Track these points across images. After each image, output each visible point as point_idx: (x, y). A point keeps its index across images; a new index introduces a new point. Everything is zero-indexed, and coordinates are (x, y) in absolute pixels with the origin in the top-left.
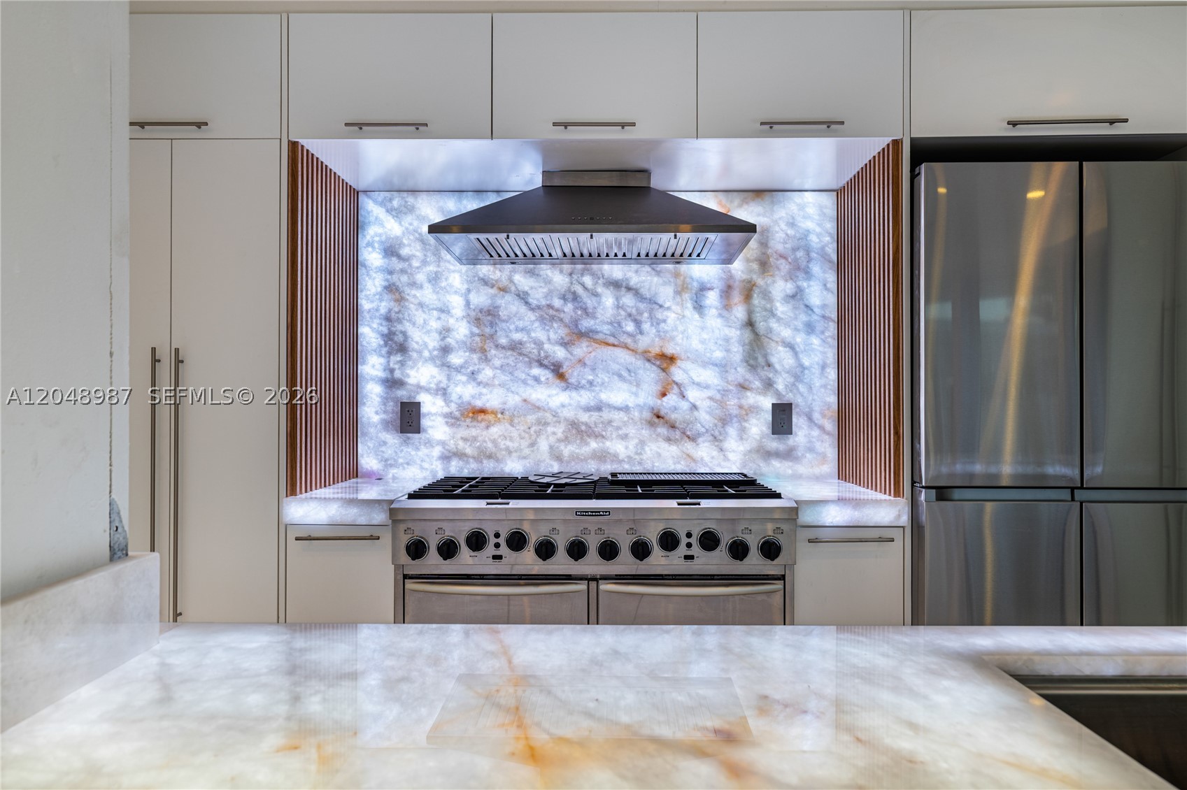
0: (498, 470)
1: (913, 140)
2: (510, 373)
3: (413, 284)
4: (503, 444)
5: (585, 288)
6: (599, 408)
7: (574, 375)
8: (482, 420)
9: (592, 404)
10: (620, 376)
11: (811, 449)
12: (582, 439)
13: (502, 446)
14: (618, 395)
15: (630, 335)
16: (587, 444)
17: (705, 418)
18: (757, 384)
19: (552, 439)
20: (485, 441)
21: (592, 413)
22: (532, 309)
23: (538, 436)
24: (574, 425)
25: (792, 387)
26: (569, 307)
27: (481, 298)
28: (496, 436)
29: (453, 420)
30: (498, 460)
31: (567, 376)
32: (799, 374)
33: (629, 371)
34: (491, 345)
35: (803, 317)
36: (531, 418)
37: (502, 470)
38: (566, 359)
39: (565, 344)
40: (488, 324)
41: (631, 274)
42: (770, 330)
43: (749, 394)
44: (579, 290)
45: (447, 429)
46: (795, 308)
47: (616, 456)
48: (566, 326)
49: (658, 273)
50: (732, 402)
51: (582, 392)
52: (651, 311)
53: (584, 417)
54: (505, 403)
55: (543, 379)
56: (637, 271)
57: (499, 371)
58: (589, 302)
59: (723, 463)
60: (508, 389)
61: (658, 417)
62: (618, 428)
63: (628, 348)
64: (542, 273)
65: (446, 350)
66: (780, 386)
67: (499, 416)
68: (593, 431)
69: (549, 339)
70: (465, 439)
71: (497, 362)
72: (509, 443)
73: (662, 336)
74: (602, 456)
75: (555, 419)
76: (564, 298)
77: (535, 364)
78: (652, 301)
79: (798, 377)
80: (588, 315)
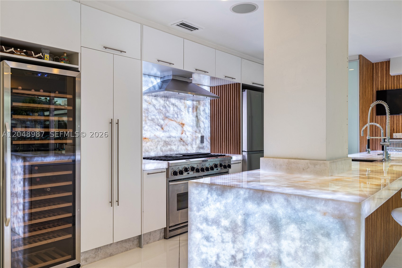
0: (149, 155)
1: (242, 83)
2: (152, 127)
5: (167, 105)
6: (170, 137)
7: (165, 128)
8: (145, 141)
10: (174, 129)
11: (206, 147)
12: (167, 145)
13: (150, 148)
14: (174, 134)
15: (176, 118)
16: (168, 147)
17: (189, 140)
18: (198, 131)
19: (161, 146)
20: (146, 147)
21: (169, 138)
22: (156, 110)
23: (158, 145)
24: (165, 142)
25: (204, 132)
26: (164, 110)
27: (145, 106)
28: (148, 146)
30: (149, 152)
31: (164, 128)
32: (204, 128)
33: (176, 127)
34: (147, 119)
35: (205, 116)
36: (156, 140)
37: (150, 155)
38: (163, 124)
39: (163, 120)
40: (146, 113)
41: (176, 102)
42: (200, 118)
43: (197, 133)
44: (166, 105)
46: (204, 113)
47: (173, 150)
48: (163, 115)
49: (181, 102)
50: (194, 136)
51: (167, 133)
52: (180, 112)
53: (167, 140)
54: (150, 136)
55: (159, 129)
56: (177, 101)
57: (149, 127)
58: (168, 109)
59: (193, 151)
60: (151, 132)
61: (181, 139)
63: (176, 121)
64: (158, 100)
66: (202, 132)
67: (149, 139)
68: (169, 143)
69: (160, 118)
71: (149, 124)
72: (151, 147)
73: (182, 119)
74: (171, 150)
75: (161, 140)
76: (163, 107)
77: (157, 125)
78: (180, 110)
79: (204, 130)
80: (168, 112)
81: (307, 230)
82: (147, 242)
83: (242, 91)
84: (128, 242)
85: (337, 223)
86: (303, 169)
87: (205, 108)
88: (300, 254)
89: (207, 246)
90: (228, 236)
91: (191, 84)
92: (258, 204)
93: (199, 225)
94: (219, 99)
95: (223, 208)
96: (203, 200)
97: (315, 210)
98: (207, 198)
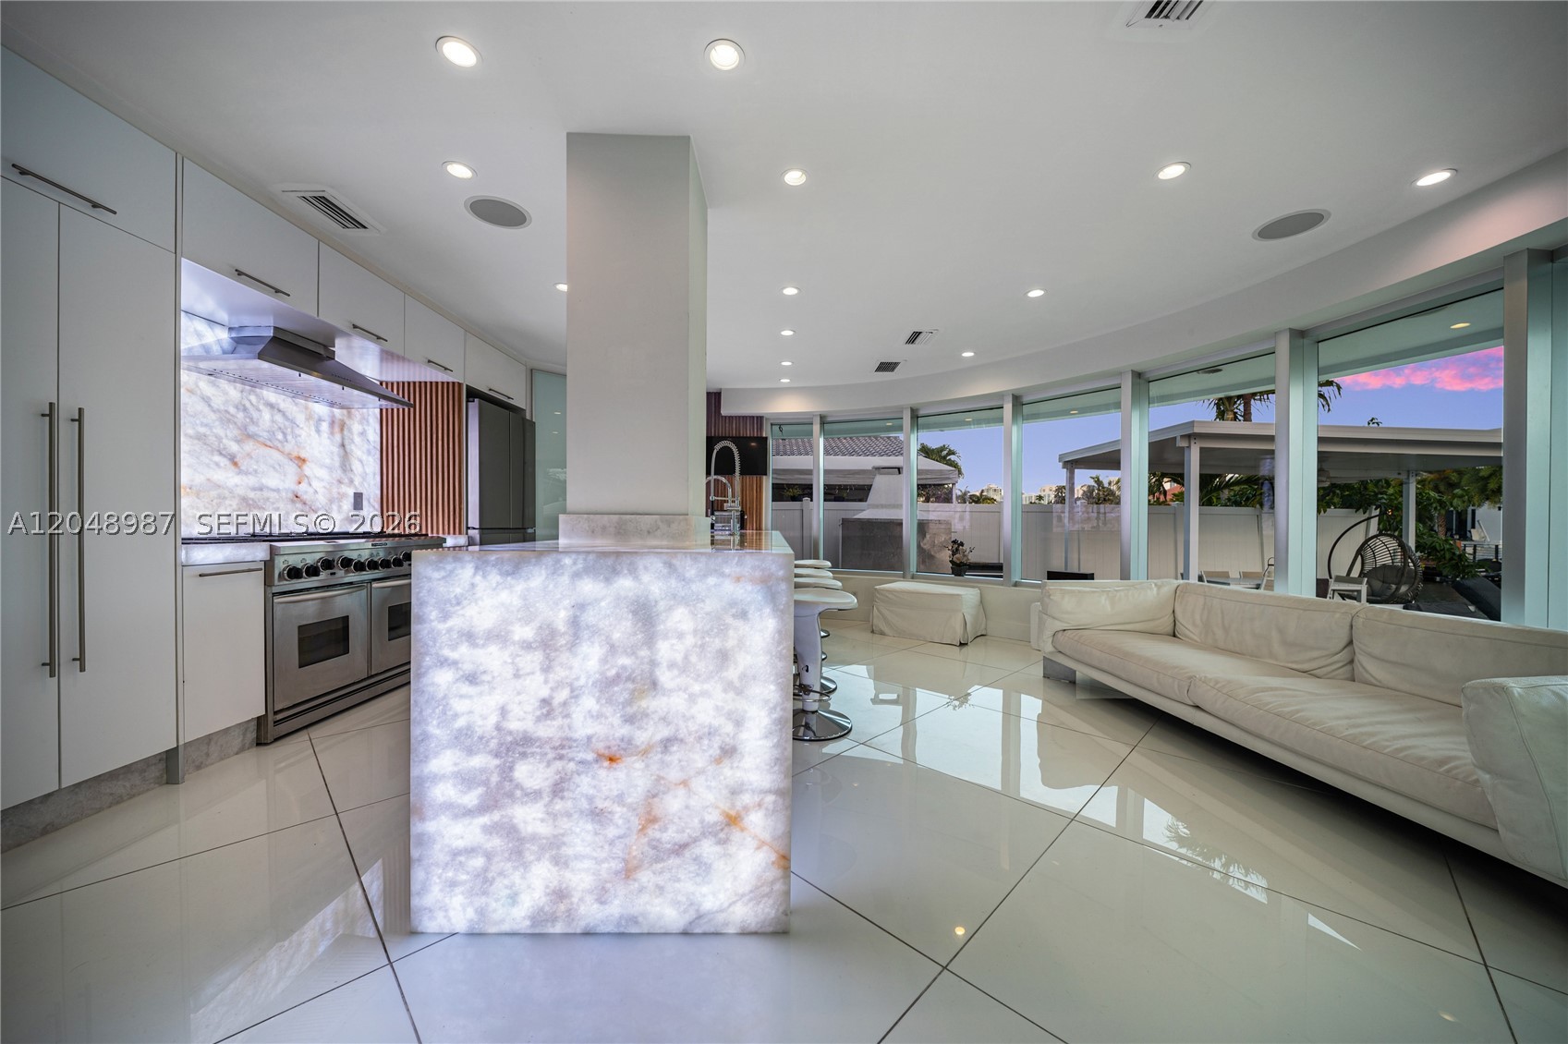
4: (191, 512)
5: (252, 404)
6: (261, 489)
7: (244, 465)
9: (257, 485)
10: (274, 468)
14: (272, 481)
15: (280, 442)
17: (321, 499)
18: (346, 481)
21: (256, 492)
22: (214, 411)
23: (219, 507)
24: (244, 498)
25: (361, 484)
26: (241, 415)
28: (185, 506)
31: (240, 464)
32: (364, 476)
33: (280, 465)
35: (366, 446)
36: (214, 493)
38: (239, 452)
39: (238, 442)
41: (279, 401)
42: (351, 450)
43: (342, 486)
44: (248, 405)
46: (362, 440)
48: (239, 428)
49: (296, 404)
50: (335, 490)
51: (250, 477)
52: (292, 429)
53: (252, 495)
55: (222, 465)
56: (285, 400)
58: (254, 414)
60: (195, 470)
61: (297, 497)
62: (273, 503)
63: (279, 450)
64: (221, 385)
66: (356, 483)
67: (188, 490)
68: (257, 504)
69: (226, 436)
71: (186, 448)
72: (196, 512)
73: (298, 445)
75: (231, 495)
76: (237, 407)
77: (216, 453)
78: (293, 422)
79: (364, 479)
80: (253, 423)
81: (707, 614)
82: (197, 763)
83: (467, 401)
84: (121, 777)
85: (759, 591)
86: (649, 532)
87: (366, 428)
88: (694, 659)
89: (470, 697)
90: (532, 660)
91: (330, 362)
92: (607, 580)
93: (446, 652)
94: (412, 409)
95: (517, 602)
96: (458, 590)
97: (722, 575)
98: (473, 585)
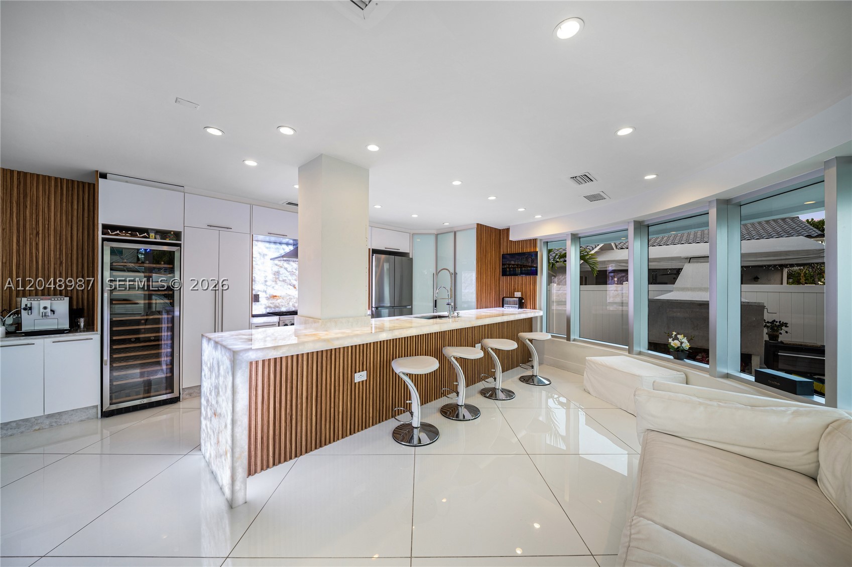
1: (372, 249)
2: (283, 287)
3: (257, 264)
4: (281, 304)
8: (275, 298)
20: (276, 304)
22: (288, 272)
27: (276, 269)
28: (279, 302)
29: (268, 299)
45: (267, 301)
54: (281, 294)
55: (291, 288)
57: (280, 287)
60: (282, 291)
65: (266, 281)
67: (280, 297)
69: (292, 279)
70: (271, 303)
71: (279, 284)
75: (293, 298)
77: (289, 285)
81: (224, 370)
83: (372, 255)
85: (230, 364)
92: (215, 351)
97: (226, 356)
